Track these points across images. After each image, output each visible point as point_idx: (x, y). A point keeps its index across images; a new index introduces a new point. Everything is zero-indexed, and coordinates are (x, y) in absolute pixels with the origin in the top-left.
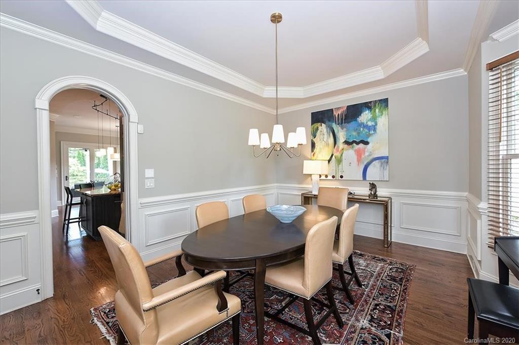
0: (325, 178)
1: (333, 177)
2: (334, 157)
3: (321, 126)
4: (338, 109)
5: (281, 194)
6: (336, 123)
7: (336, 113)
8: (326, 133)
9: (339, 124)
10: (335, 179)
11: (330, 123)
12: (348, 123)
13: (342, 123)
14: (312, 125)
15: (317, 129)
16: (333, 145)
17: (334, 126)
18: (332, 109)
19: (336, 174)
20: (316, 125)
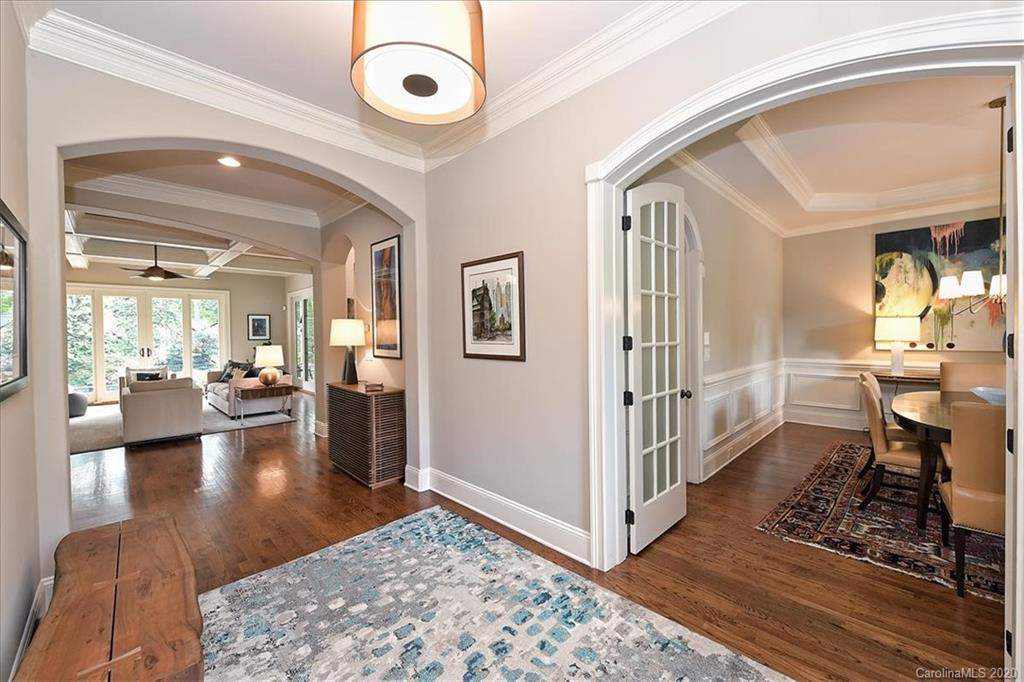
0: (910, 349)
1: (930, 346)
2: (931, 311)
3: (901, 257)
4: (943, 227)
5: (795, 375)
6: (936, 252)
7: (938, 236)
8: (912, 270)
9: (944, 254)
10: (934, 349)
11: (922, 253)
12: (967, 251)
13: (952, 251)
14: (877, 255)
15: (891, 263)
16: (931, 291)
17: (933, 257)
18: (929, 228)
19: (937, 341)
20: (886, 257)
